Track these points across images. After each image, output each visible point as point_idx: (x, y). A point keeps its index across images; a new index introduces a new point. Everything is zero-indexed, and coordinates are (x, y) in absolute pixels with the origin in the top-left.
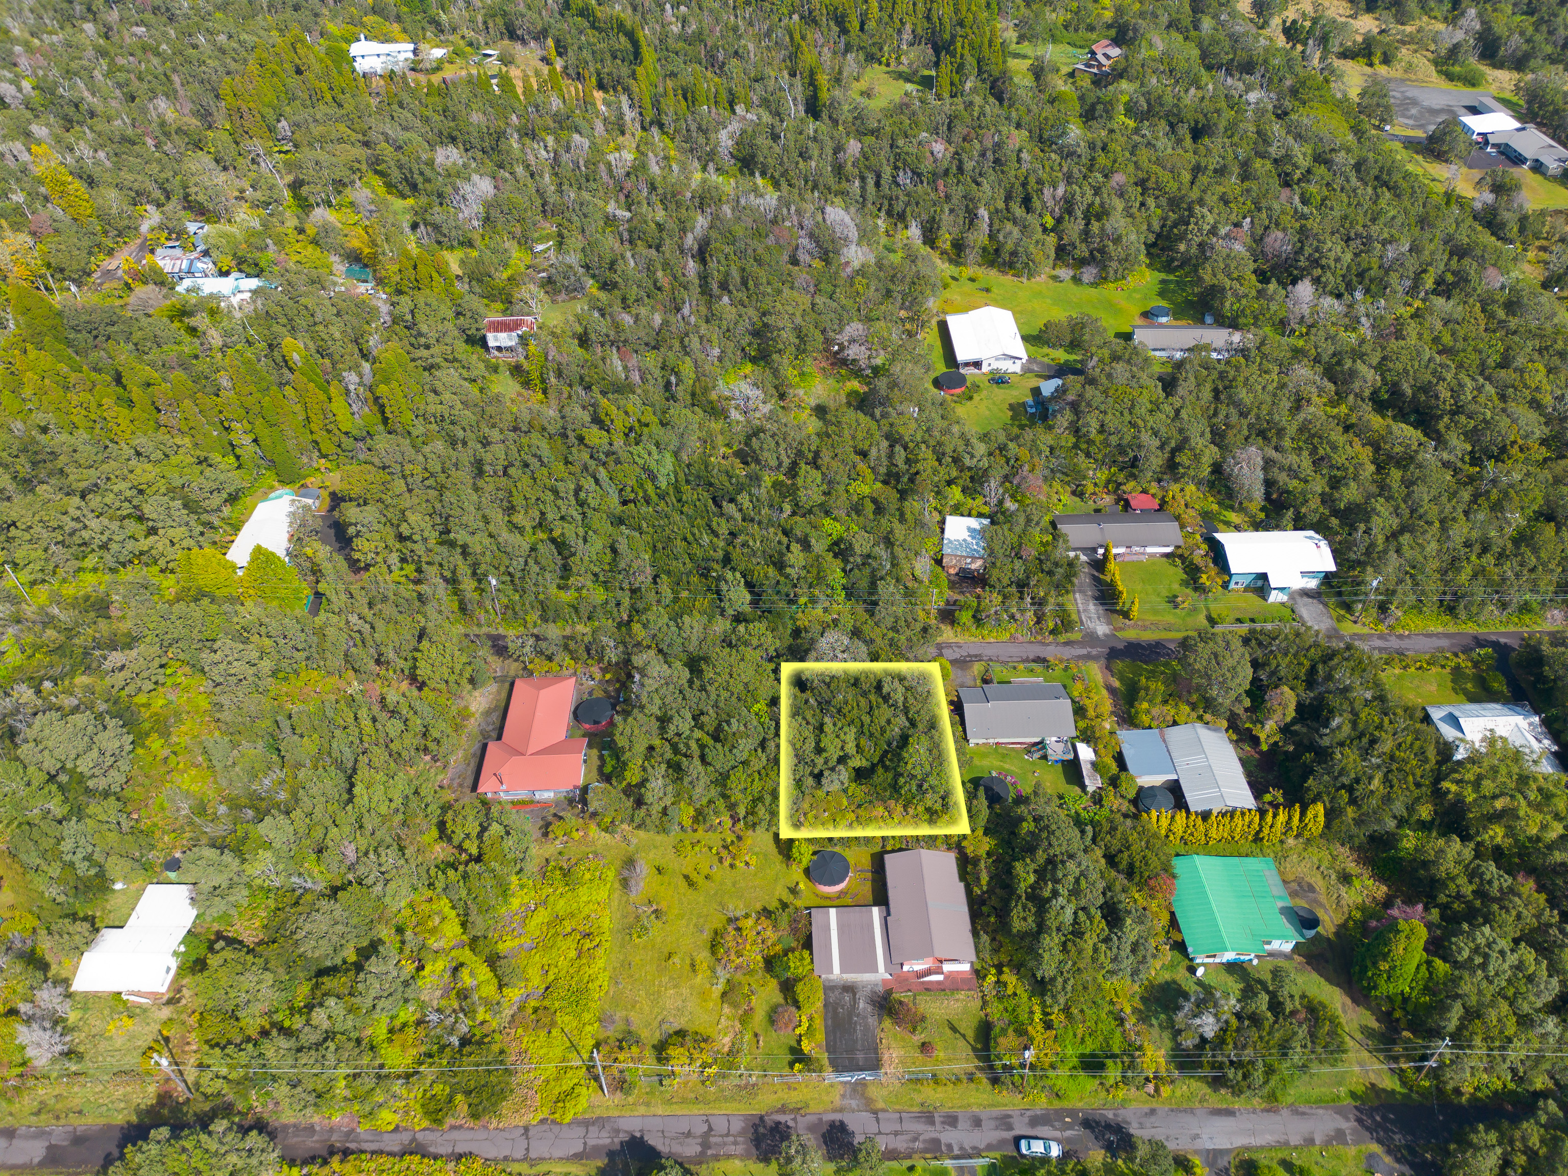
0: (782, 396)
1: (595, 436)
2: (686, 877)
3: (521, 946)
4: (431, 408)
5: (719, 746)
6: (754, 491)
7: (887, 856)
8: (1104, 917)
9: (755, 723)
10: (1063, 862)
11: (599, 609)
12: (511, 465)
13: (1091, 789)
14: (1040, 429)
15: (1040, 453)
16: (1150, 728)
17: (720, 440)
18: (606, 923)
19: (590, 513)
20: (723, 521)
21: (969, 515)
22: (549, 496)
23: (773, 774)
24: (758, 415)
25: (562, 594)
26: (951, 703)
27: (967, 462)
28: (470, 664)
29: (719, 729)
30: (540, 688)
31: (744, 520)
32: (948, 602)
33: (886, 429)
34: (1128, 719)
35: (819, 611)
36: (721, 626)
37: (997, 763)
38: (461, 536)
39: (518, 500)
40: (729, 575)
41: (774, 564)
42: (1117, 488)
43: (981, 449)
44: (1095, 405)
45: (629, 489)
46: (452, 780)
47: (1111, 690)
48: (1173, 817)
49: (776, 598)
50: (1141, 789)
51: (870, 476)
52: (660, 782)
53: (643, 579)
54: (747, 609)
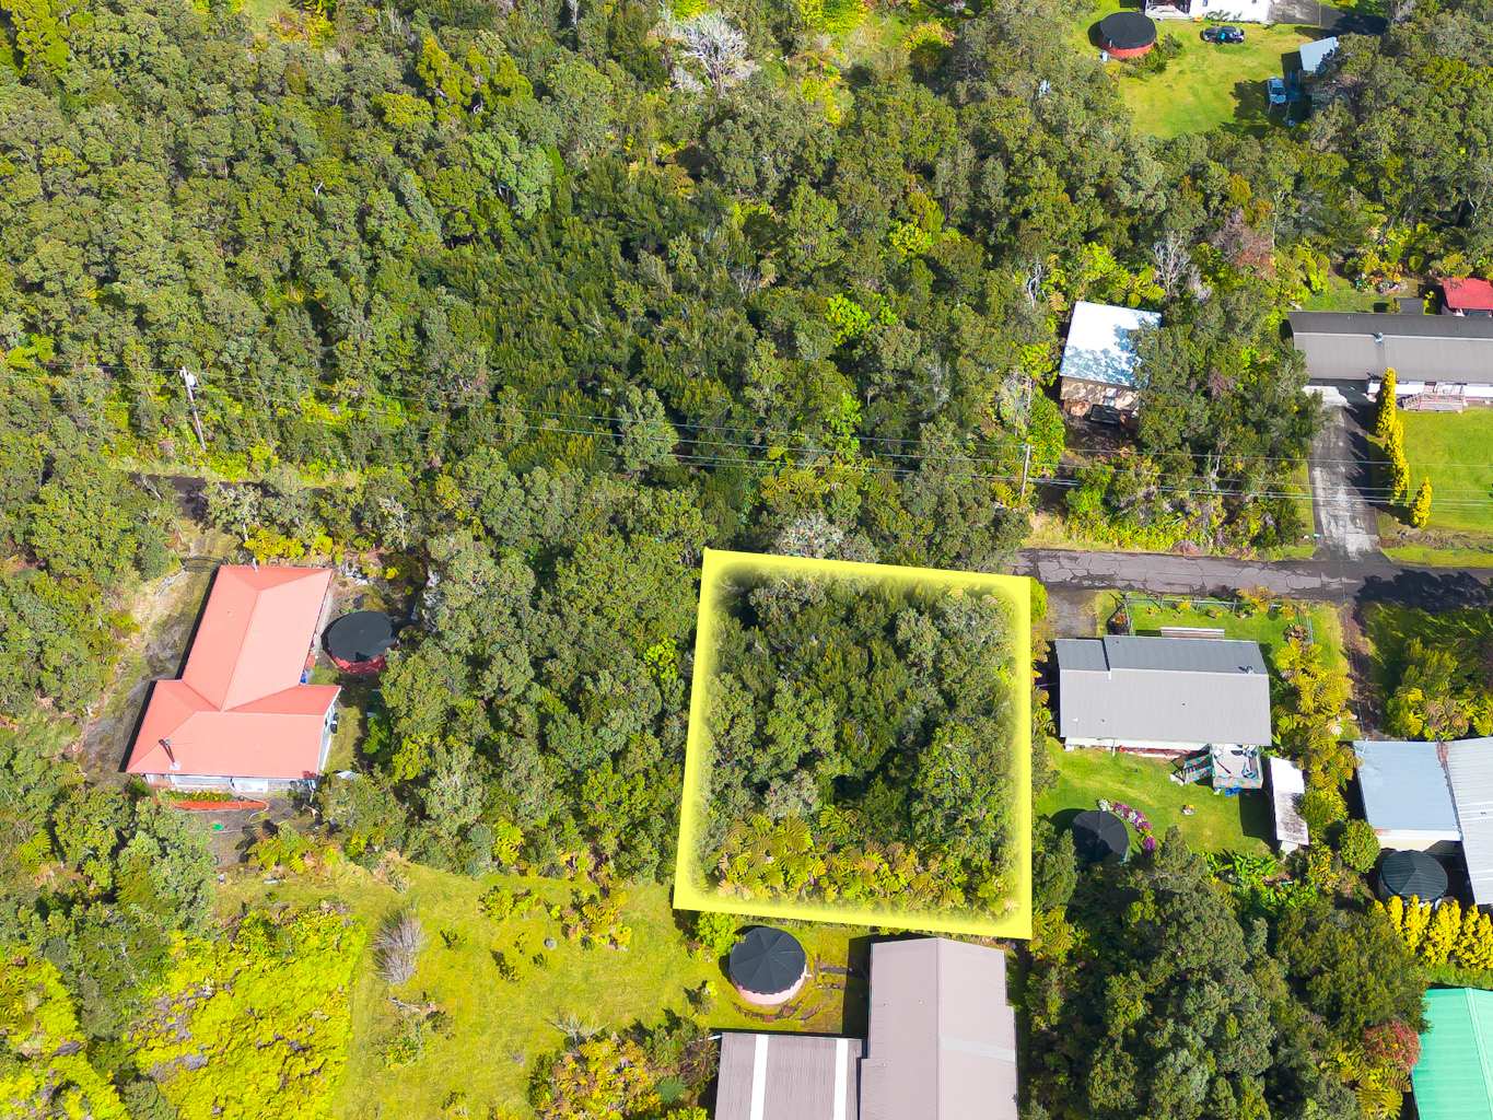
0: (788, 47)
1: (405, 108)
2: (498, 957)
3: (180, 1059)
4: (103, 38)
5: (574, 719)
6: (704, 232)
7: (876, 947)
8: (1269, 1094)
9: (645, 682)
10: (1200, 984)
11: (387, 445)
12: (240, 156)
13: (1288, 847)
14: (1279, 141)
15: (1272, 188)
16: (1421, 738)
17: (653, 129)
18: (339, 1031)
19: (386, 258)
20: (636, 292)
21: (1125, 304)
22: (309, 222)
23: (670, 779)
24: (731, 82)
25: (324, 410)
26: (1038, 666)
27: (1126, 197)
28: (133, 531)
29: (578, 686)
30: (260, 588)
31: (677, 289)
32: (1061, 472)
33: (973, 123)
34: (1379, 718)
35: (807, 473)
36: (609, 491)
37: (1114, 786)
38: (133, 288)
39: (250, 226)
40: (635, 396)
41: (726, 378)
42: (1425, 266)
43: (1154, 172)
44: (1392, 94)
45: (460, 216)
46: (88, 745)
47: (1357, 660)
48: (1434, 913)
49: (722, 444)
50: (1387, 852)
51: (934, 215)
52: (458, 778)
53: (474, 393)
54: (670, 460)
